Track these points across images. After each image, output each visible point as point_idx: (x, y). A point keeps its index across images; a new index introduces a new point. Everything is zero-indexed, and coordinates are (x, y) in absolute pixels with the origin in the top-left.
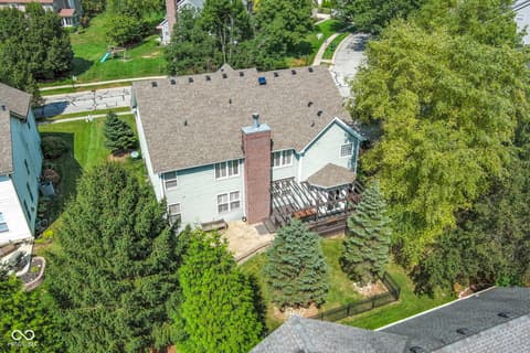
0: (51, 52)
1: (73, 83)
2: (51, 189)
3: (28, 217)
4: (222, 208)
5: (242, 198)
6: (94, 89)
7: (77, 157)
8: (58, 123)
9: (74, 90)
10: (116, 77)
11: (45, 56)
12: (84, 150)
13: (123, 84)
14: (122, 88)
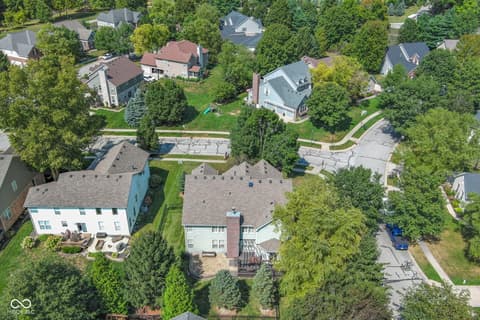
0: (173, 111)
1: (183, 129)
2: (146, 209)
3: (130, 225)
4: (214, 246)
5: (225, 243)
6: (192, 135)
7: (165, 190)
8: (164, 161)
9: (180, 135)
10: (207, 128)
11: (169, 113)
12: (170, 185)
13: (210, 135)
14: (207, 139)
